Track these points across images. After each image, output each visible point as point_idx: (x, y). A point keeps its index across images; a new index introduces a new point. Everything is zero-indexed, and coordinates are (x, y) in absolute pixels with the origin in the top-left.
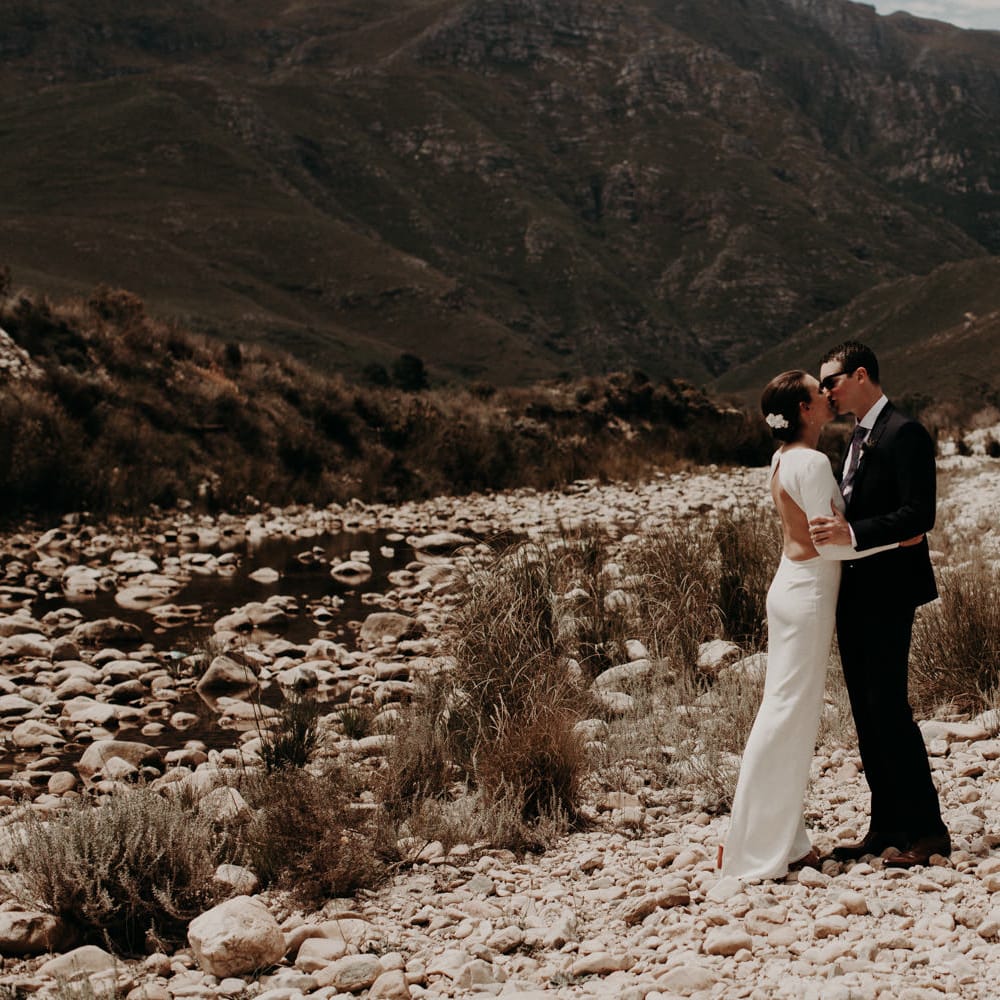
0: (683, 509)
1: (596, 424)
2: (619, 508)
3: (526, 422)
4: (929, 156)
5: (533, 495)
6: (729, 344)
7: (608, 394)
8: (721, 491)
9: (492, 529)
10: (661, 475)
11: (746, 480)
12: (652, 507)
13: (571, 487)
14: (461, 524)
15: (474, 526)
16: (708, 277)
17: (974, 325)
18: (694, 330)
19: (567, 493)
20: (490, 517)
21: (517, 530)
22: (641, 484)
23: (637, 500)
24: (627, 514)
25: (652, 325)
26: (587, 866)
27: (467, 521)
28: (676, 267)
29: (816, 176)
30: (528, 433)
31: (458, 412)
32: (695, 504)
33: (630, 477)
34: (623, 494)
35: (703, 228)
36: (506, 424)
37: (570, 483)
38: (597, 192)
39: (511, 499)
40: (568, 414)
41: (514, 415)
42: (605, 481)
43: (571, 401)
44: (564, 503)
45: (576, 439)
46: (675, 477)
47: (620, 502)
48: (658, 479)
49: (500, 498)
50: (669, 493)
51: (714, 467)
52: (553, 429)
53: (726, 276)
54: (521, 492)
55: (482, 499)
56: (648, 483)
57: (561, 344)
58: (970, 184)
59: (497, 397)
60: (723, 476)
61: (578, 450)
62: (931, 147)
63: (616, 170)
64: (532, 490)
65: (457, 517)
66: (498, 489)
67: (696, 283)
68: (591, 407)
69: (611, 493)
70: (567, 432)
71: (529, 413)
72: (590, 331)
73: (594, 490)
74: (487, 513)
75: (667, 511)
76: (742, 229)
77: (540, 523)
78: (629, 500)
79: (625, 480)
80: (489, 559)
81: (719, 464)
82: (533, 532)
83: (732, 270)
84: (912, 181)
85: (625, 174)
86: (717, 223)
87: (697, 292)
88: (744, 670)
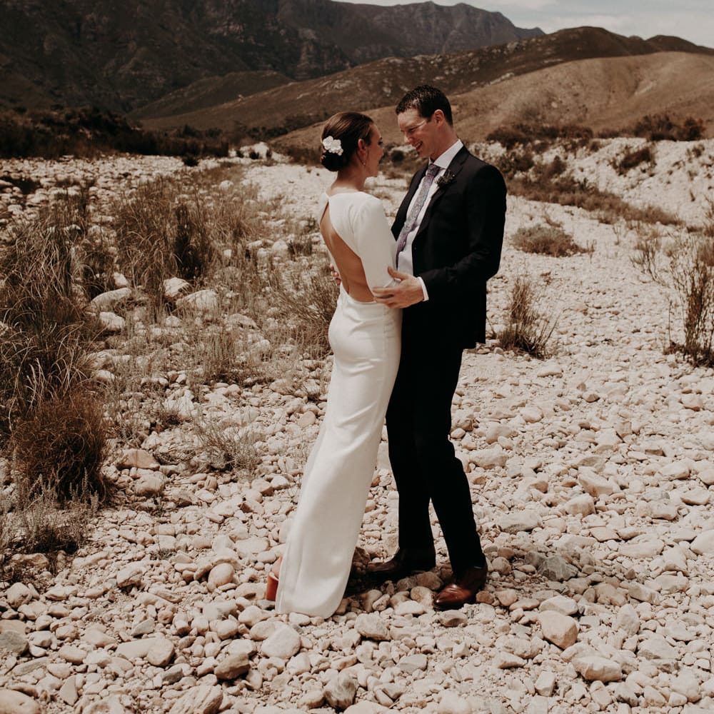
0: (116, 175)
1: (73, 130)
2: (85, 171)
3: (41, 126)
4: (229, 25)
5: (42, 161)
6: (133, 99)
7: (80, 116)
8: (133, 166)
9: (21, 178)
10: (103, 156)
11: (143, 161)
12: (101, 171)
13: (61, 159)
14: (6, 174)
15: (12, 175)
16: (126, 68)
17: (242, 101)
18: (119, 91)
19: (59, 161)
20: (21, 171)
21: (34, 179)
22: (95, 159)
23: (92, 168)
24: (89, 175)
25: (100, 88)
26: (125, 585)
27: (9, 172)
28: (112, 63)
29: (178, 29)
30: (41, 132)
31: (7, 118)
32: (122, 172)
33: (90, 156)
34: (86, 163)
35: (126, 47)
36: (31, 126)
37: (61, 156)
38: (79, 26)
39: (31, 162)
40: (60, 124)
41: (34, 122)
42: (77, 157)
43: (62, 118)
44: (57, 166)
45: (65, 136)
46: (111, 158)
47: (85, 168)
48: (102, 158)
49: (26, 162)
50: (108, 165)
51: (128, 154)
52: (53, 130)
53: (134, 69)
54: (36, 159)
55: (17, 162)
56: (98, 160)
57: (57, 92)
58: (246, 38)
59: (27, 113)
60: (133, 159)
61: (65, 141)
62: (230, 21)
63: (88, 17)
64: (42, 159)
65: (4, 170)
66: (25, 157)
67: (121, 71)
68: (72, 121)
69: (81, 163)
70: (60, 132)
71: (42, 122)
72: (71, 88)
73: (72, 161)
74: (19, 169)
75: (109, 175)
76: (143, 49)
77: (46, 177)
78: (89, 167)
79: (87, 157)
80: (21, 196)
81: (130, 153)
82: (43, 181)
83: (137, 66)
84: (220, 35)
85: (92, 19)
86: (132, 45)
87: (120, 74)
88: (194, 301)
